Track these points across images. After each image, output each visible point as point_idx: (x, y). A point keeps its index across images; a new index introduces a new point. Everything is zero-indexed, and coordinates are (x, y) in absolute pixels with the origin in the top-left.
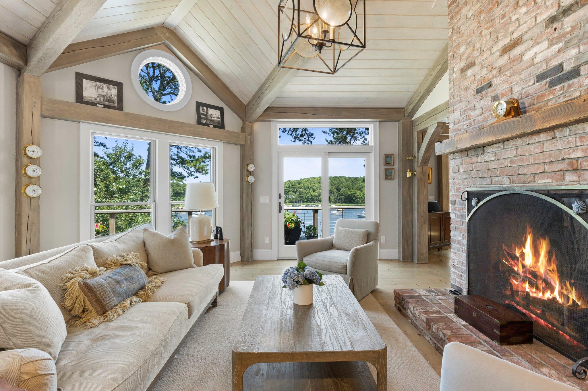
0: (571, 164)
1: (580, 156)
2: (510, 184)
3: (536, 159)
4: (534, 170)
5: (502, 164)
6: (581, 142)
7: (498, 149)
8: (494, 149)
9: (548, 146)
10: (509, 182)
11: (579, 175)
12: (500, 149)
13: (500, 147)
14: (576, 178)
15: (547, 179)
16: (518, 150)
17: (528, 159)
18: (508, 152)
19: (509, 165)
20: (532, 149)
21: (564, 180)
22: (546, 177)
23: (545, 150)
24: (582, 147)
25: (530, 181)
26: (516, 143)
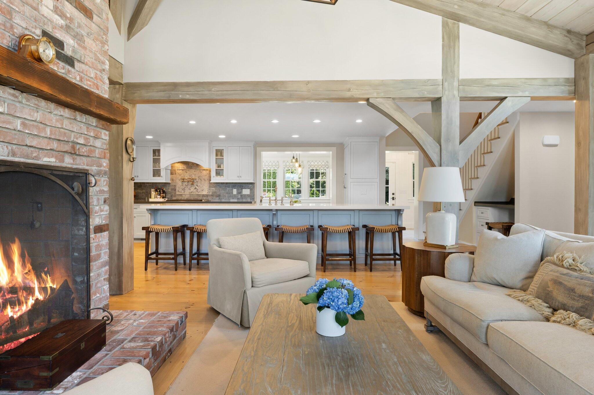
0: (73, 148)
1: (82, 143)
2: (8, 156)
3: (53, 133)
4: (44, 144)
5: (9, 123)
6: (87, 131)
7: (13, 98)
8: (6, 95)
9: (66, 124)
10: (6, 154)
11: (73, 158)
12: (16, 100)
13: (17, 97)
14: (72, 161)
15: (52, 157)
16: (38, 114)
17: (44, 129)
18: (27, 111)
19: (19, 128)
20: (54, 121)
21: (63, 162)
22: (51, 155)
23: (64, 127)
24: (86, 136)
25: (35, 157)
26: (39, 104)
